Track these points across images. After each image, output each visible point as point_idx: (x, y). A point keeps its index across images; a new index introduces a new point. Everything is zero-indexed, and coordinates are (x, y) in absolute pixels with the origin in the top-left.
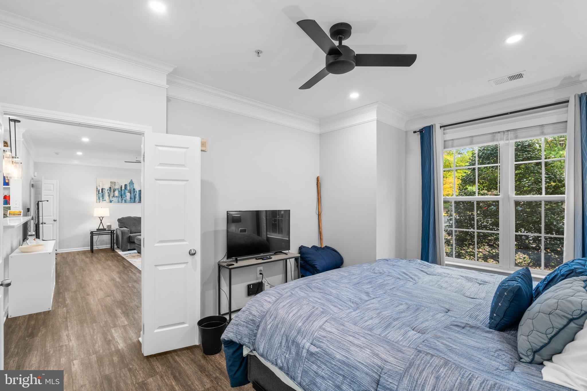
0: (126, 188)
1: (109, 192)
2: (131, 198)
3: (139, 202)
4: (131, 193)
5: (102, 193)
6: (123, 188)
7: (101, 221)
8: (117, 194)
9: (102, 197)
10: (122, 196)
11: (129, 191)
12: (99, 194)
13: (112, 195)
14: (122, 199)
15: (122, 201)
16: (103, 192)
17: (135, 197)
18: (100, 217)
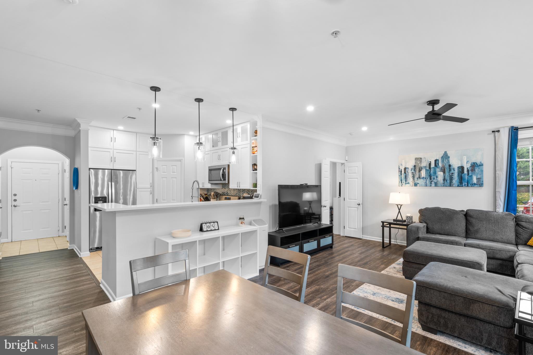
0: (437, 164)
1: (414, 172)
2: (444, 180)
3: (458, 186)
4: (444, 172)
5: (405, 174)
6: (433, 165)
7: (399, 210)
8: (424, 174)
9: (405, 179)
10: (430, 176)
11: (442, 169)
12: (401, 175)
13: (417, 176)
14: (431, 182)
15: (431, 183)
16: (406, 172)
17: (453, 178)
18: (397, 205)
